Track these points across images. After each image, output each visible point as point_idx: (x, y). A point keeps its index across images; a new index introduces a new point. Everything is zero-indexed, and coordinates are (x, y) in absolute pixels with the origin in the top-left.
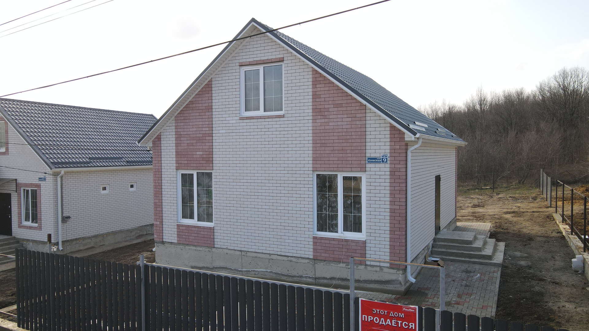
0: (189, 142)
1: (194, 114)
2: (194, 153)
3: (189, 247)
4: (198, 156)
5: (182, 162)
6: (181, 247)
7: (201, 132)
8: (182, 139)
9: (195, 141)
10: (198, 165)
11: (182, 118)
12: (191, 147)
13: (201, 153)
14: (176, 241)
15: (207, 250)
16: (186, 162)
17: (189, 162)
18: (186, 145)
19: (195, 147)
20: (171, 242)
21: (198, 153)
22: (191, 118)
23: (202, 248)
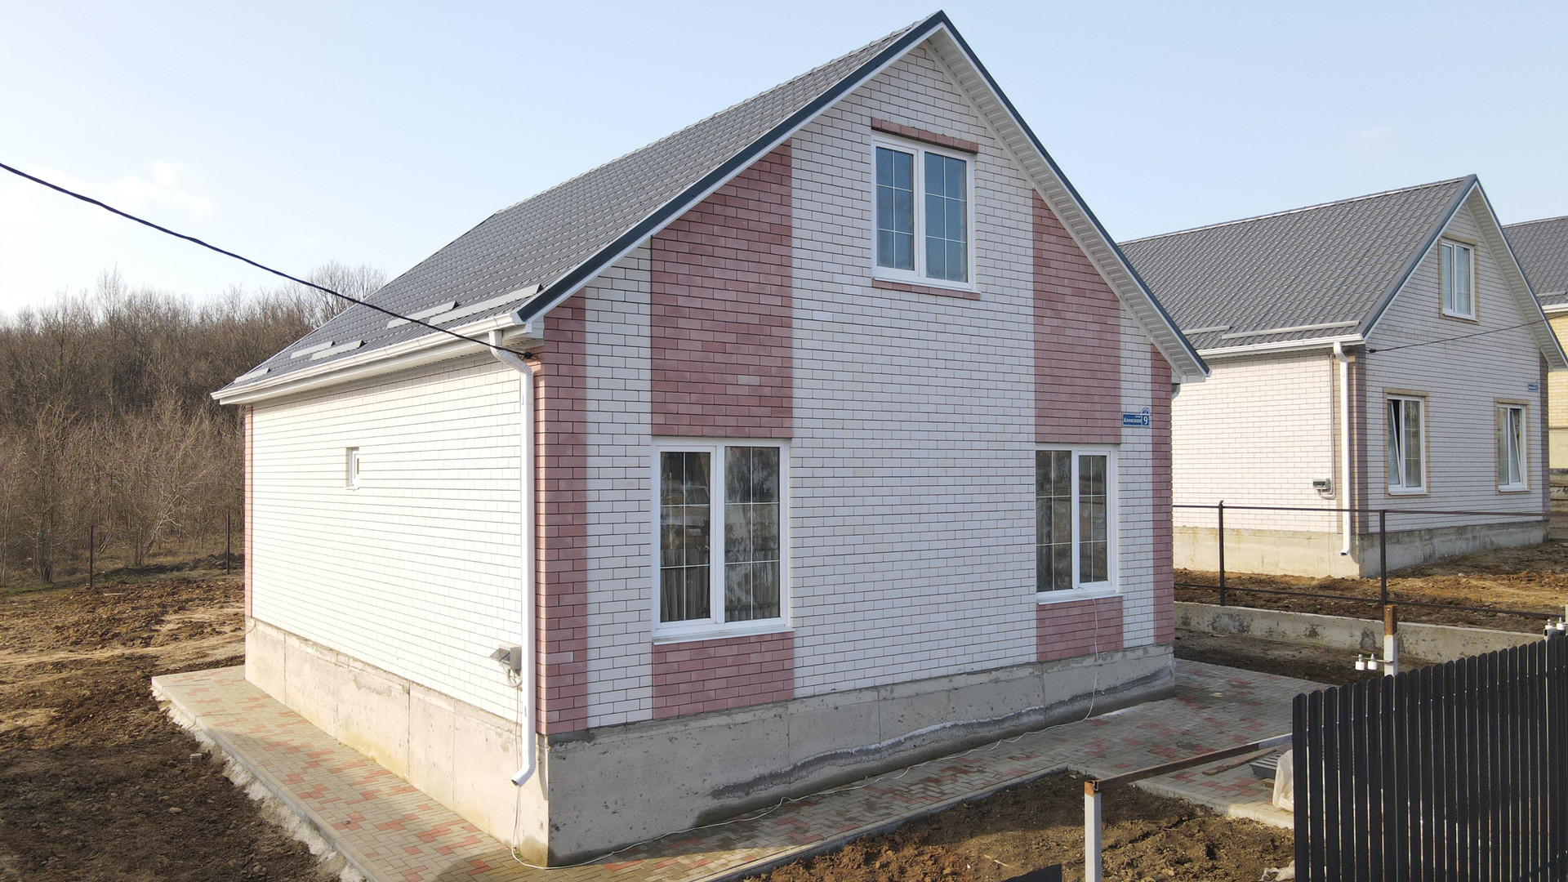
0: (708, 336)
1: (730, 243)
2: (730, 379)
3: (703, 723)
4: (745, 391)
5: (683, 409)
6: (672, 729)
7: (755, 309)
8: (682, 323)
9: (732, 338)
10: (742, 421)
11: (685, 248)
12: (719, 358)
13: (755, 380)
14: (647, 715)
15: (774, 712)
16: (698, 409)
17: (709, 410)
18: (699, 346)
19: (733, 359)
20: (626, 724)
21: (743, 379)
22: (718, 252)
23: (752, 713)
